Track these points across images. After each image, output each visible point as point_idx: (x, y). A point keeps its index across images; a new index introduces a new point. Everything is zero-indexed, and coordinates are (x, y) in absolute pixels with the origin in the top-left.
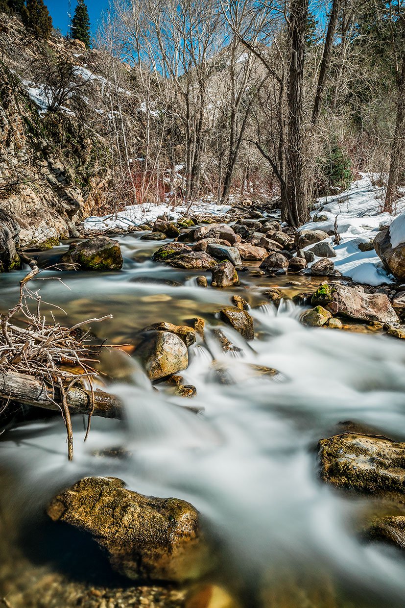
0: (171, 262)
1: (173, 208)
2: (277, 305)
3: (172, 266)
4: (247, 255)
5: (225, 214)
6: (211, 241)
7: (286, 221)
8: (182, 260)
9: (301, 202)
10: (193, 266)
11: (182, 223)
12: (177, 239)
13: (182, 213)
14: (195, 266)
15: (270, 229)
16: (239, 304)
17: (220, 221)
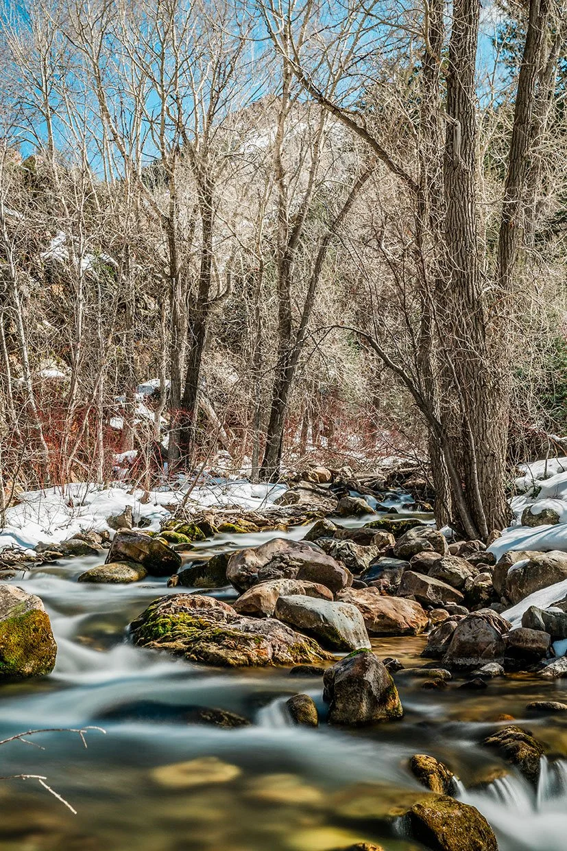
0: (189, 649)
1: (147, 495)
2: (532, 778)
3: (192, 661)
4: (377, 620)
5: (277, 507)
6: (285, 589)
7: (451, 525)
8: (219, 642)
9: (488, 478)
10: (250, 660)
11: (173, 533)
12: (174, 579)
13: (169, 507)
14: (255, 659)
15: (420, 549)
16: (435, 779)
17: (265, 524)
